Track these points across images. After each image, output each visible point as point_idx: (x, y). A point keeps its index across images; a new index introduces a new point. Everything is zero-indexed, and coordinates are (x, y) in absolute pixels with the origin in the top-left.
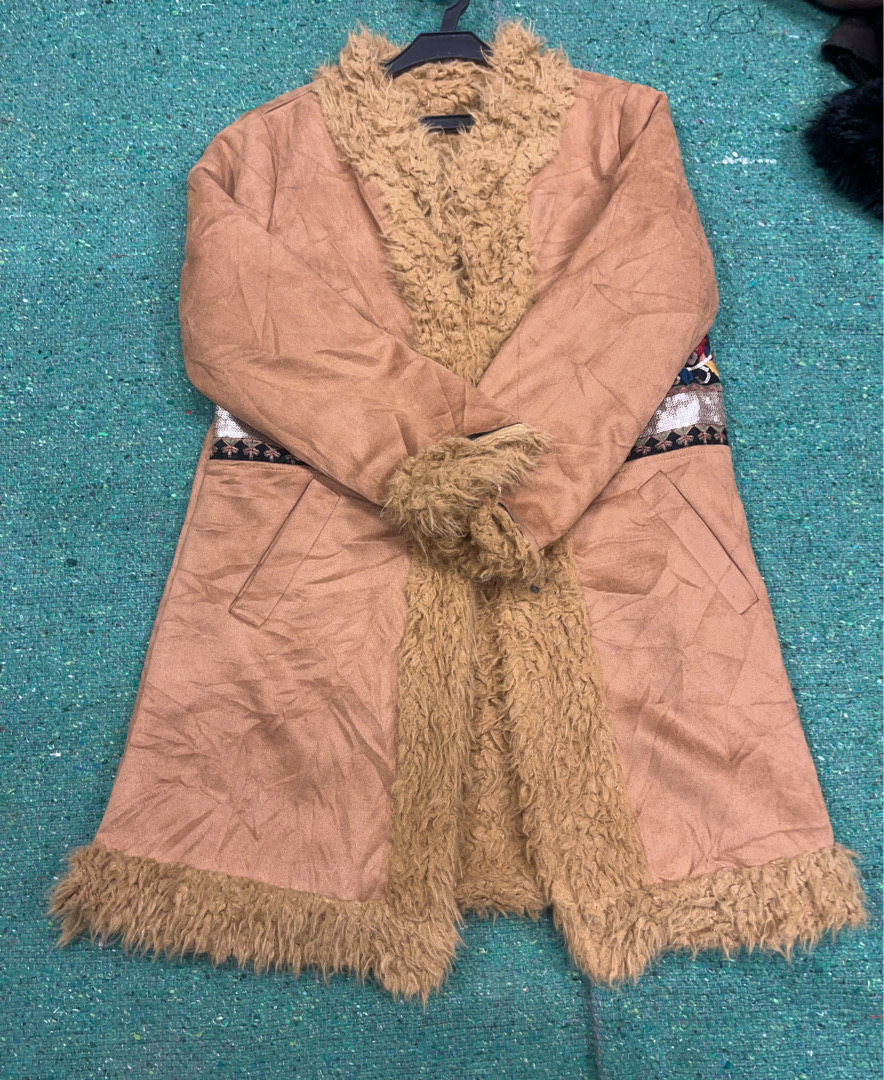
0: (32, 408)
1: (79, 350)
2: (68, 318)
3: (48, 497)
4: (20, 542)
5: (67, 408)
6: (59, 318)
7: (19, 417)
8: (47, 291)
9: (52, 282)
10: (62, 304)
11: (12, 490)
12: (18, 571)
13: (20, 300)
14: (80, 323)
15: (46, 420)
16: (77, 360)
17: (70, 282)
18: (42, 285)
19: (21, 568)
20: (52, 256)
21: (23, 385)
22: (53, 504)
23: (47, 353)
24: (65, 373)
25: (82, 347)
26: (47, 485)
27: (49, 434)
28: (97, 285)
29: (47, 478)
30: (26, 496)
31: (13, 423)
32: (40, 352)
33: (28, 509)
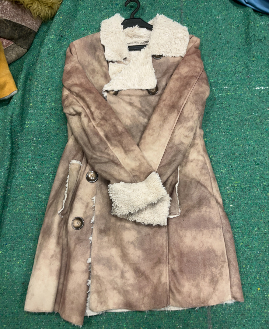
0: (37, 174)
1: (51, 155)
2: (48, 145)
3: (41, 204)
4: (32, 219)
5: (48, 174)
6: (45, 145)
7: (32, 177)
8: (41, 136)
9: (43, 133)
10: (46, 140)
11: (30, 202)
12: (31, 229)
13: (33, 139)
14: (52, 146)
15: (41, 178)
16: (51, 159)
17: (49, 133)
18: (40, 134)
19: (32, 228)
20: (43, 125)
21: (34, 167)
22: (43, 207)
23: (41, 157)
24: (47, 163)
25: (53, 154)
26: (41, 200)
27: (42, 183)
28: (57, 134)
29: (41, 198)
30: (34, 204)
31: (31, 179)
32: (39, 156)
33: (35, 208)
